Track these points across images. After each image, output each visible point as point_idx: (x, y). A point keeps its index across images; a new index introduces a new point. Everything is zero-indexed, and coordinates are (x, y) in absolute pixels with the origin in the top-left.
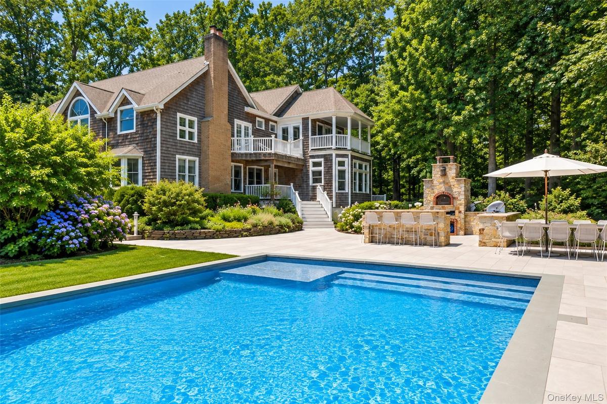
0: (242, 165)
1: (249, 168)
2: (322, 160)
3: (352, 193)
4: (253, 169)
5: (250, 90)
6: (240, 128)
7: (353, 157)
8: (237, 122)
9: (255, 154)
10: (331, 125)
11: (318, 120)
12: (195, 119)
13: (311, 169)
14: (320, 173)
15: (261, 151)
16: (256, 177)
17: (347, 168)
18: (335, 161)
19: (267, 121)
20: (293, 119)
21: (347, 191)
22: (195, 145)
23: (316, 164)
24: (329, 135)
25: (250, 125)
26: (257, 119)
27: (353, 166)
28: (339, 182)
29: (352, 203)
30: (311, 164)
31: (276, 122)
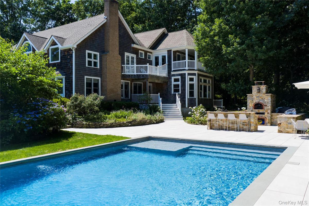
0: (129, 82)
1: (134, 83)
2: (180, 77)
3: (198, 98)
4: (137, 84)
5: (134, 32)
6: (129, 58)
7: (199, 75)
8: (126, 54)
9: (137, 75)
10: (185, 54)
11: (178, 51)
12: (98, 54)
13: (173, 83)
14: (178, 86)
15: (141, 74)
16: (138, 89)
17: (195, 82)
18: (187, 78)
19: (146, 52)
20: (162, 50)
21: (195, 98)
22: (98, 70)
23: (176, 80)
24: (184, 61)
25: (135, 56)
26: (140, 51)
27: (199, 81)
28: (190, 91)
29: (199, 105)
30: (173, 80)
31: (151, 53)
